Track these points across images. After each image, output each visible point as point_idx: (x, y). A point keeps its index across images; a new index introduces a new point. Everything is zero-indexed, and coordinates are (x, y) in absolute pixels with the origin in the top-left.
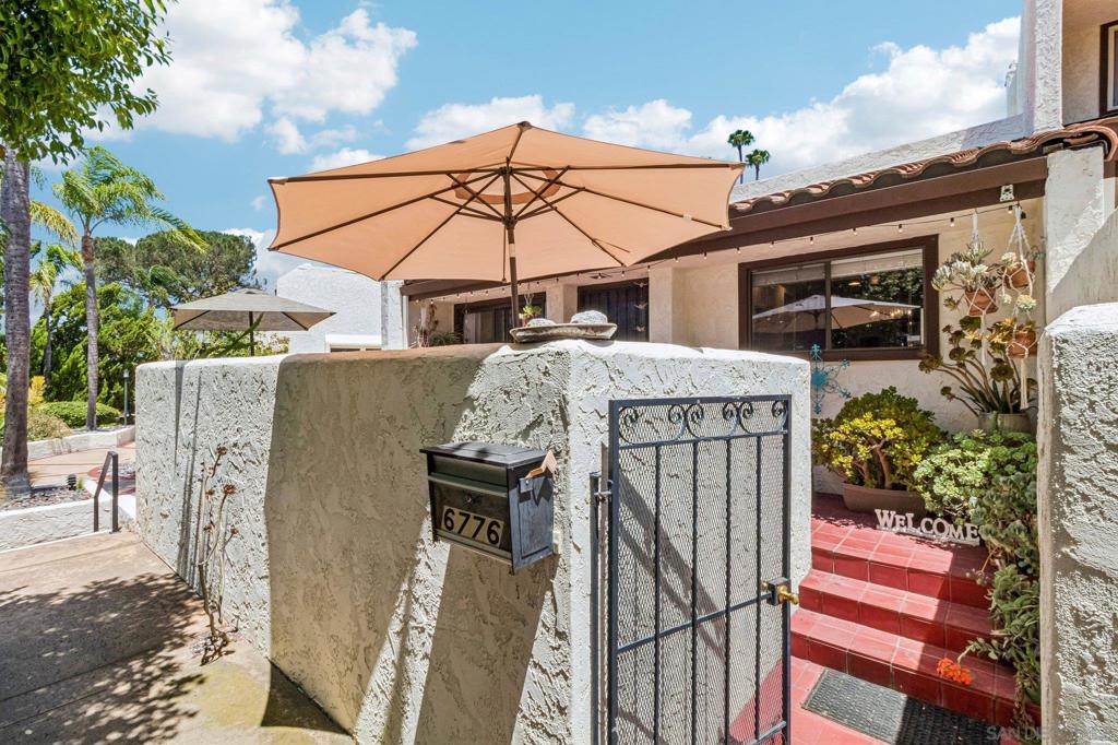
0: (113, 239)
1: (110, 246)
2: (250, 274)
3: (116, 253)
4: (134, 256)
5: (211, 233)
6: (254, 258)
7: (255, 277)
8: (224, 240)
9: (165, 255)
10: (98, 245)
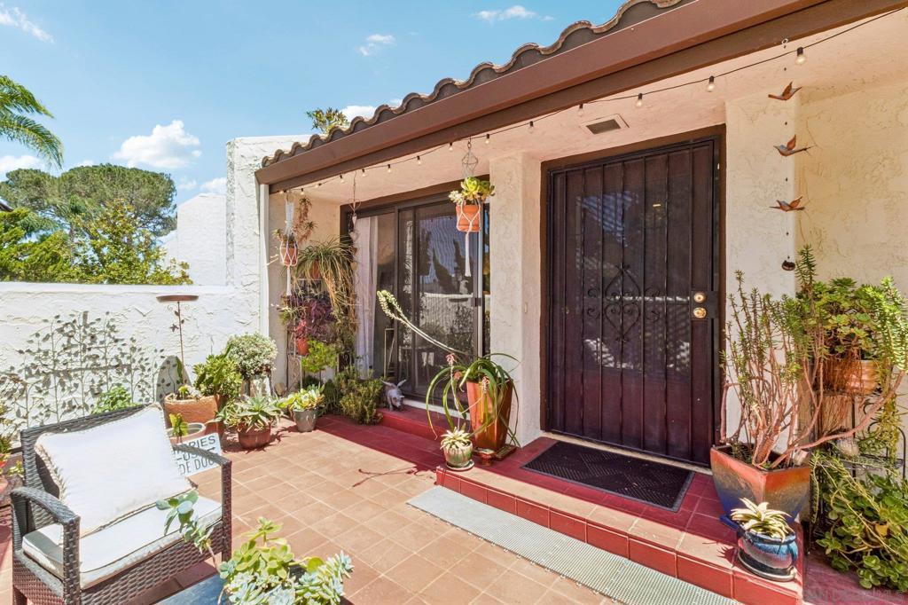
0: (36, 171)
1: (32, 177)
2: (170, 208)
3: (38, 183)
4: (56, 187)
5: (132, 169)
6: (174, 193)
7: (175, 211)
8: (144, 176)
9: (87, 188)
10: (20, 176)
